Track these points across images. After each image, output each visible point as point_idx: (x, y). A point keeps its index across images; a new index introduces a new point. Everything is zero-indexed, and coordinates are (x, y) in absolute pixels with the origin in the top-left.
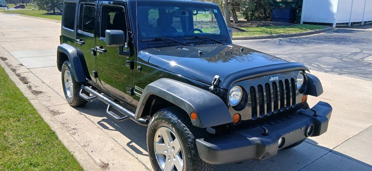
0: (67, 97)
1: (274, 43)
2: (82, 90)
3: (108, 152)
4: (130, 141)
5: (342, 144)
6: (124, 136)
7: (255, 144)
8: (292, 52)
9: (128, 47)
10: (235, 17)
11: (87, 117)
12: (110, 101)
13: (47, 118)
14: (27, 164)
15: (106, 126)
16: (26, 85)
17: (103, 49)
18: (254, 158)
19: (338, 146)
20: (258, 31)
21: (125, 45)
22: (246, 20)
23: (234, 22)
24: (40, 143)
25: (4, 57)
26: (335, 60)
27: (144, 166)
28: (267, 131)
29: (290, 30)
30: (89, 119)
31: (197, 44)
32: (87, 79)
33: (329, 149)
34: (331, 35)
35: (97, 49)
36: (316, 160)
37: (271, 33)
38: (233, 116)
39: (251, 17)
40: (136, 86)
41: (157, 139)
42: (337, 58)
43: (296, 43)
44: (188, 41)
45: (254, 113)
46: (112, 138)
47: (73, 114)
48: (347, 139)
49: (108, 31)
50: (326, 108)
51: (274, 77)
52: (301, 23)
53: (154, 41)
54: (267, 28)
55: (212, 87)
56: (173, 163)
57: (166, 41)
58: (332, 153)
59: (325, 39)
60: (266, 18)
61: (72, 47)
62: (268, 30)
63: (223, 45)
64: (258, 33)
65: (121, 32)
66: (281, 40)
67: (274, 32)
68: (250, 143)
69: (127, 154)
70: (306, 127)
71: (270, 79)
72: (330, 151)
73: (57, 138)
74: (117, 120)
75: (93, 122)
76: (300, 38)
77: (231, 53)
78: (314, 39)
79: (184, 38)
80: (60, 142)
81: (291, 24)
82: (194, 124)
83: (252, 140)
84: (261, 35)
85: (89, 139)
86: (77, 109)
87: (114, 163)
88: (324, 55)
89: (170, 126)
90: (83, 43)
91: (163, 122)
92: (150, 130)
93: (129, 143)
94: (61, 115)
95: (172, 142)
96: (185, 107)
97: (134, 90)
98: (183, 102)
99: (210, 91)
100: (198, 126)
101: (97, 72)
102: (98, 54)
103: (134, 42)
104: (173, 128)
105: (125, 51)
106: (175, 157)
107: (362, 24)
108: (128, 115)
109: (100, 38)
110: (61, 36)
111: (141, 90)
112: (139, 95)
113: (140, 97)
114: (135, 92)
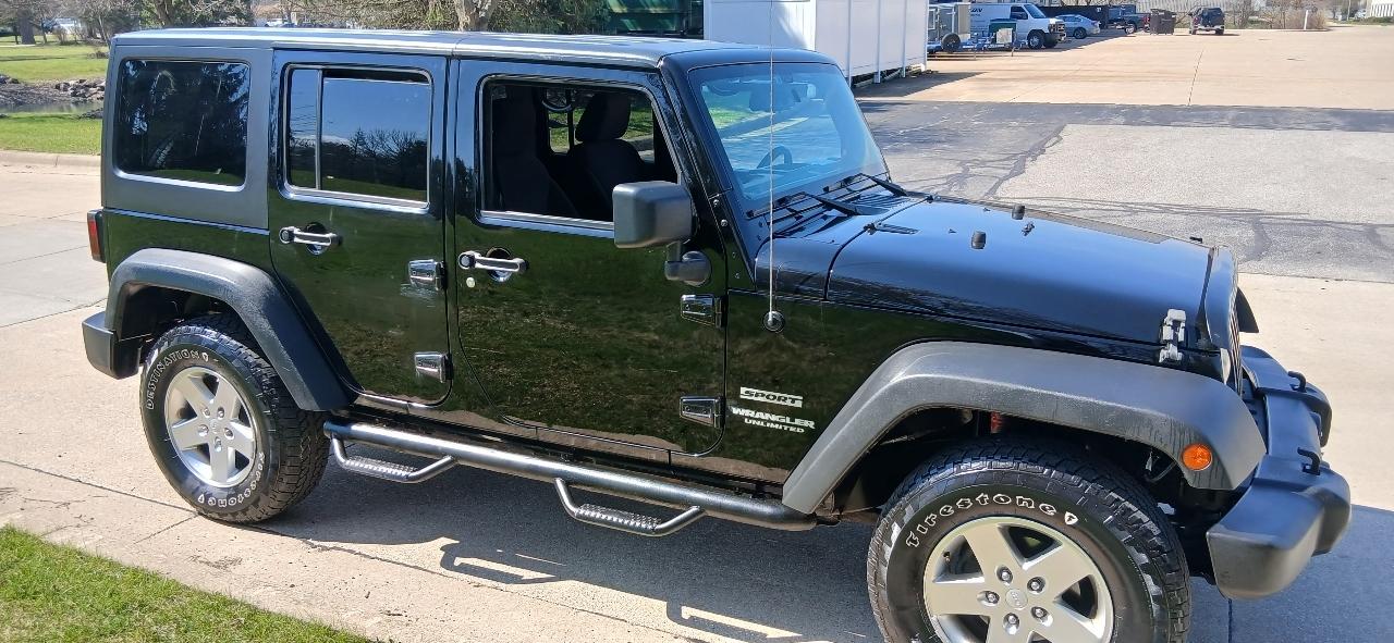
0: (195, 488)
4: (663, 603)
7: (1323, 506)
11: (366, 556)
75: (419, 568)
83: (1311, 496)
89: (1044, 508)
90: (338, 241)
91: (998, 499)
92: (911, 540)
93: (674, 615)
94: (237, 570)
95: (1027, 565)
96: (1153, 433)
97: (733, 402)
98: (1137, 418)
99: (1163, 365)
100: (1216, 487)
101: (449, 355)
102: (470, 282)
103: (733, 220)
104: (1068, 514)
105: (685, 258)
106: (1045, 613)
107: (878, 79)
108: (703, 506)
109: (479, 215)
110: (97, 216)
111: (779, 399)
112: (766, 421)
113: (777, 426)
114: (735, 411)
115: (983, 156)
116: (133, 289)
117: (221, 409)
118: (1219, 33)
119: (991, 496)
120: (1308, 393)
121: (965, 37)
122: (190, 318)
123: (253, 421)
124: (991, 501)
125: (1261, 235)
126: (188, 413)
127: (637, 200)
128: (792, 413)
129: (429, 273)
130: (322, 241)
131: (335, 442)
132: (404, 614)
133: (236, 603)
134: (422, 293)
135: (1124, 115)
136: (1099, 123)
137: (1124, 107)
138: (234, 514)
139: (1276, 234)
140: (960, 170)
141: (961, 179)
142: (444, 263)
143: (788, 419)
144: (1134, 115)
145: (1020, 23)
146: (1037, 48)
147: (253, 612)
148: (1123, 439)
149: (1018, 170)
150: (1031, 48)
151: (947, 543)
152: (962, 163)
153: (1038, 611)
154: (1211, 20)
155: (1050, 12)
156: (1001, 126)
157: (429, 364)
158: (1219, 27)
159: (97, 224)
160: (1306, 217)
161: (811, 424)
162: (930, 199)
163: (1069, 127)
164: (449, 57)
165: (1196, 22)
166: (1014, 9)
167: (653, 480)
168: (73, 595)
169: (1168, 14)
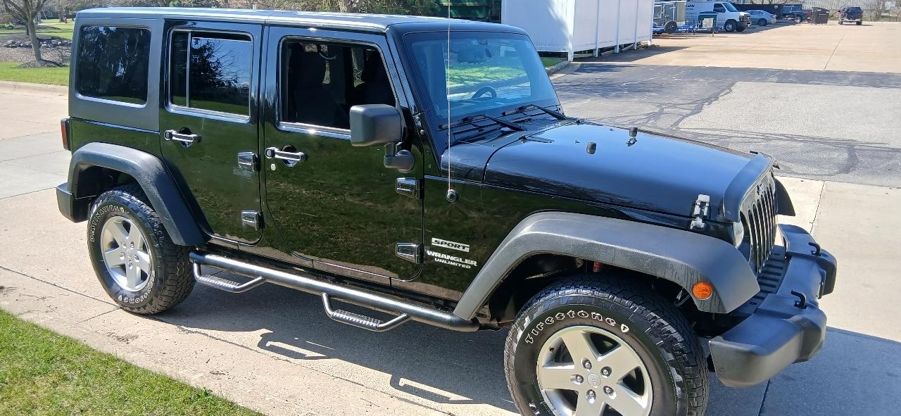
4: (389, 375)
7: (803, 329)
11: (214, 338)
15: (293, 352)
18: (796, 360)
28: (806, 299)
35: (274, 154)
41: (545, 357)
49: (357, 109)
55: (700, 222)
75: (244, 347)
82: (703, 308)
83: (795, 322)
89: (608, 320)
90: (198, 140)
91: (580, 314)
92: (528, 339)
93: (394, 383)
94: (133, 343)
95: (600, 358)
96: (674, 273)
97: (428, 247)
98: (664, 263)
99: (692, 231)
100: (714, 310)
101: (262, 213)
102: (273, 167)
103: (428, 131)
104: (623, 325)
105: (399, 154)
106: (612, 391)
107: (617, 50)
108: (410, 313)
109: (279, 124)
110: (66, 122)
111: (455, 246)
112: (447, 260)
113: (454, 264)
114: (429, 253)
115: (676, 101)
116: (84, 167)
117: (132, 243)
118: (859, 23)
119: (576, 312)
120: (822, 257)
121: (681, 24)
122: (114, 186)
123: (150, 251)
124: (576, 315)
125: (852, 157)
126: (114, 245)
127: (364, 115)
128: (463, 255)
129: (249, 161)
130: (189, 139)
131: (195, 266)
132: (227, 374)
133: (118, 360)
134: (246, 173)
135: (778, 76)
136: (759, 81)
137: (779, 71)
138: (139, 308)
139: (863, 156)
140: (657, 110)
141: (655, 116)
142: (258, 155)
143: (461, 259)
144: (785, 76)
145: (719, 15)
146: (731, 32)
147: (128, 366)
148: (656, 277)
149: (698, 110)
150: (727, 32)
151: (552, 342)
152: (660, 105)
153: (607, 389)
154: (854, 15)
155: (741, 8)
156: (691, 82)
157: (249, 217)
158: (858, 20)
159: (67, 127)
160: (887, 146)
161: (475, 263)
162: (578, 122)
163: (739, 84)
164: (264, 25)
165: (843, 16)
166: (716, 6)
167: (380, 296)
168: (24, 351)
169: (824, 11)
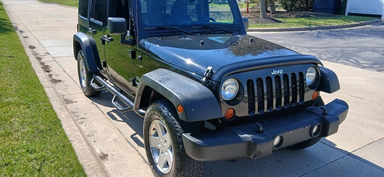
0: (82, 86)
1: (312, 35)
2: (93, 79)
3: (110, 143)
4: (135, 132)
5: (364, 147)
6: (130, 127)
7: (246, 142)
8: (329, 45)
9: (130, 36)
10: (273, 7)
11: (98, 107)
12: (116, 91)
13: (56, 105)
14: (24, 151)
15: (115, 117)
16: (47, 73)
17: (109, 38)
18: (245, 157)
19: (358, 149)
20: (296, 23)
21: (127, 33)
22: (286, 11)
23: (271, 12)
24: (43, 130)
25: (33, 46)
26: (377, 55)
27: (142, 159)
28: (261, 129)
29: (332, 22)
30: (100, 109)
31: (205, 34)
32: (98, 68)
33: (348, 152)
34: (378, 28)
35: (104, 38)
36: (330, 163)
37: (310, 25)
38: (225, 111)
39: (291, 7)
40: (137, 77)
41: (152, 132)
42: (379, 53)
43: (337, 36)
44: (195, 31)
45: (251, 109)
46: (118, 129)
47: (85, 104)
48: (371, 142)
49: (110, 18)
50: (340, 106)
51: (277, 71)
52: (346, 14)
53: (156, 29)
54: (307, 19)
55: (204, 79)
56: (165, 158)
57: (171, 30)
58: (350, 157)
59: (370, 32)
60: (307, 9)
61: (85, 36)
62: (308, 21)
63: (233, 35)
64: (296, 24)
65: (122, 19)
66: (320, 32)
67: (313, 24)
68: (240, 140)
69: (129, 146)
70: (312, 126)
71: (272, 73)
72: (348, 155)
73: (61, 126)
74: (120, 110)
75: (103, 112)
76: (342, 30)
77: (236, 43)
78: (357, 31)
79: (191, 27)
80: (63, 130)
81: (334, 15)
82: (180, 118)
83: (243, 137)
84: (298, 27)
85: (95, 129)
86: (91, 98)
87: (113, 154)
88: (366, 49)
90: (95, 32)
92: (146, 122)
94: (73, 104)
96: (173, 99)
98: (171, 94)
99: (202, 83)
101: (105, 61)
102: (106, 43)
103: (136, 30)
114: (136, 83)
124: (155, 114)
